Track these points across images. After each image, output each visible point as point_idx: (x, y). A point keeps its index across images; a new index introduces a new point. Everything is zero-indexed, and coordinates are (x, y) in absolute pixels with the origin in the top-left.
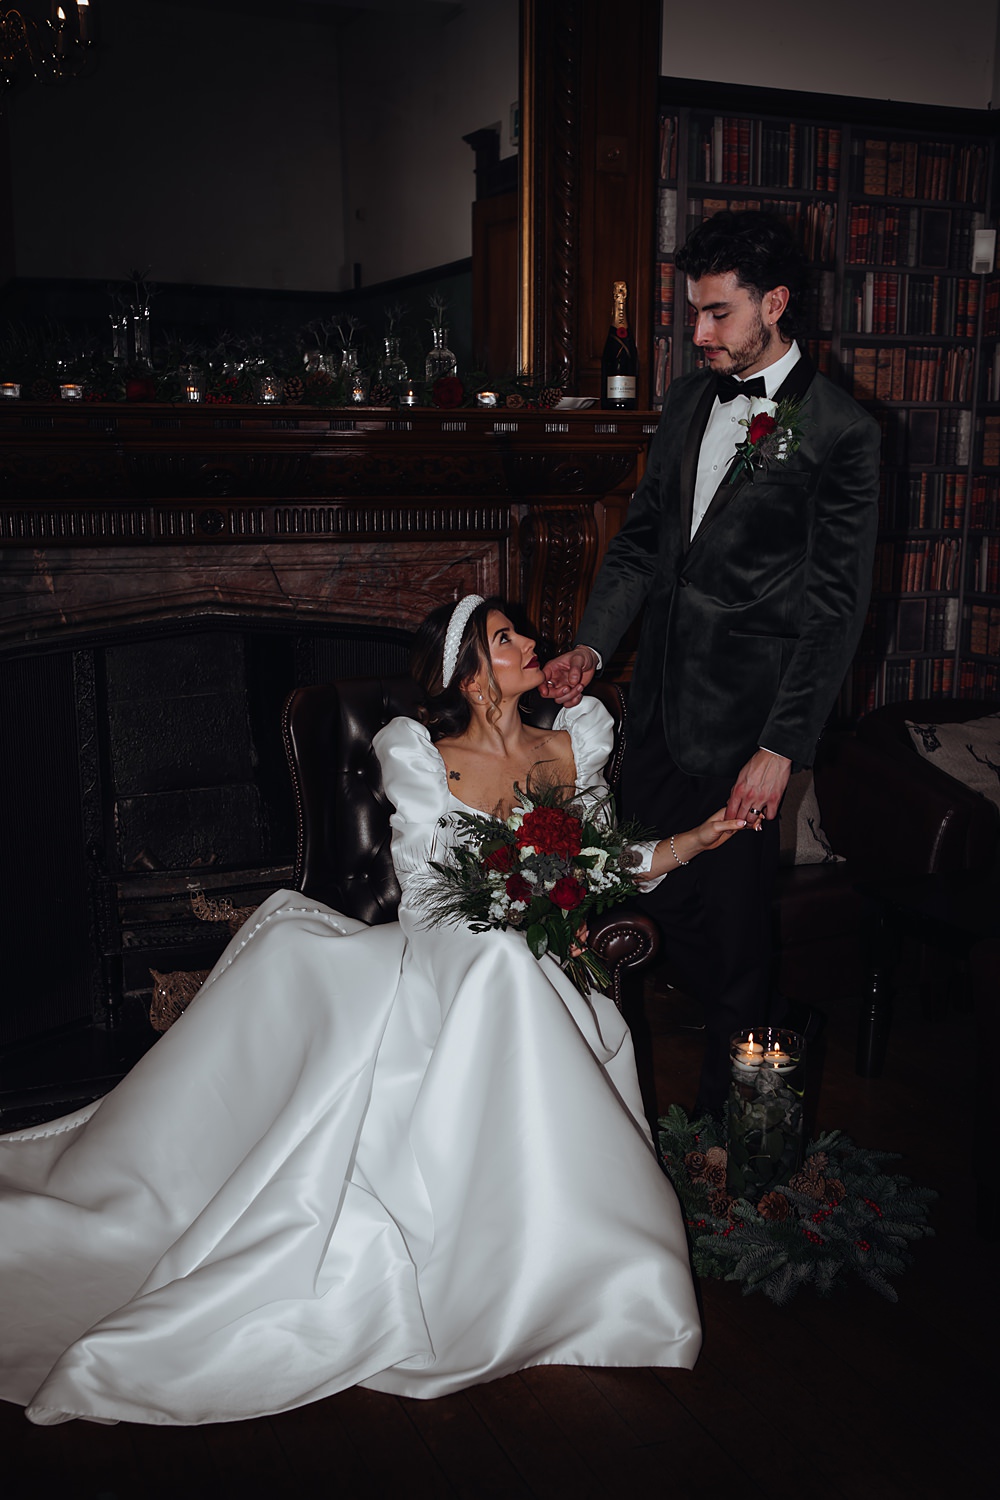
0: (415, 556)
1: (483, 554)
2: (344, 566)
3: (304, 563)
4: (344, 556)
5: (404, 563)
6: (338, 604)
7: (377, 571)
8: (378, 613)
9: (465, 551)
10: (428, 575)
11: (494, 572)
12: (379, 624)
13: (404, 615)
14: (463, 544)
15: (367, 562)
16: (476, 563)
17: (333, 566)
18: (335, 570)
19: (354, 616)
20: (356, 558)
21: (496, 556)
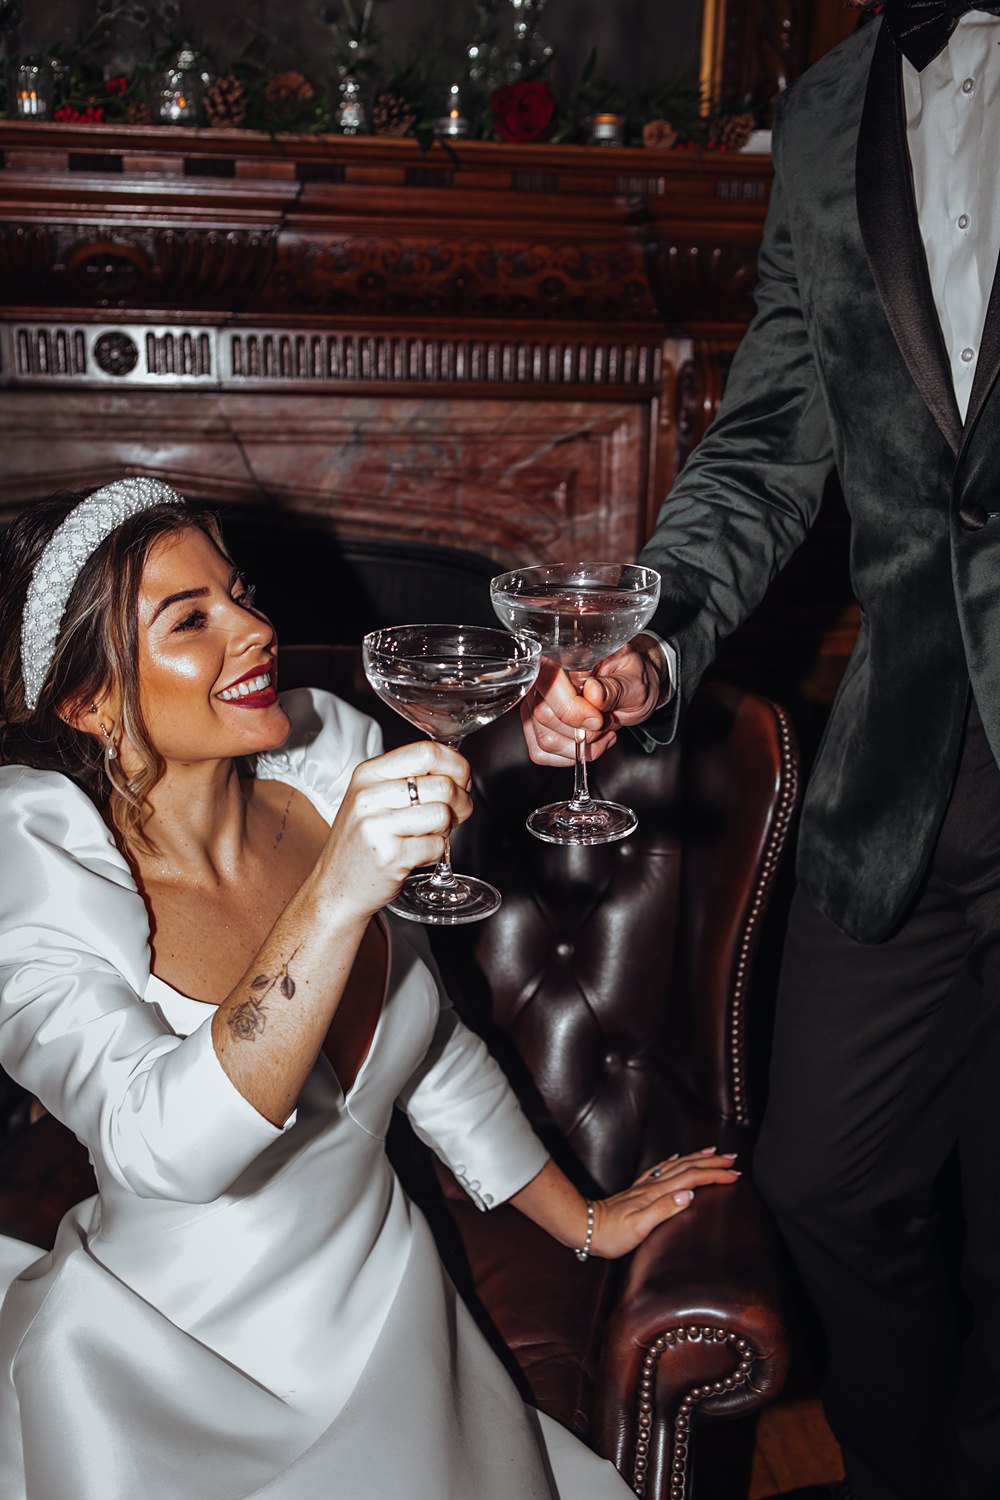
0: (490, 426)
1: (610, 428)
2: (365, 438)
3: (292, 432)
4: (363, 420)
5: (470, 438)
6: (350, 504)
7: (424, 449)
8: (418, 522)
9: (581, 420)
10: (513, 460)
11: (633, 458)
12: (423, 538)
13: (466, 527)
14: (577, 409)
15: (404, 433)
16: (599, 443)
17: (345, 438)
18: (348, 444)
19: (378, 526)
20: (384, 427)
21: (637, 431)
